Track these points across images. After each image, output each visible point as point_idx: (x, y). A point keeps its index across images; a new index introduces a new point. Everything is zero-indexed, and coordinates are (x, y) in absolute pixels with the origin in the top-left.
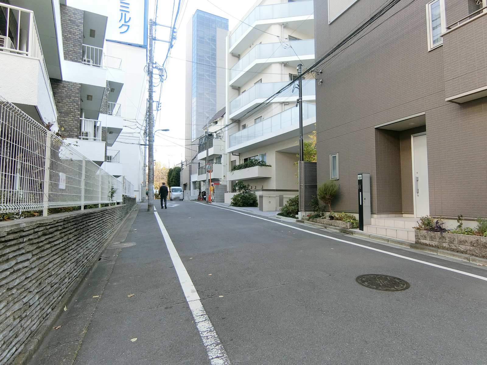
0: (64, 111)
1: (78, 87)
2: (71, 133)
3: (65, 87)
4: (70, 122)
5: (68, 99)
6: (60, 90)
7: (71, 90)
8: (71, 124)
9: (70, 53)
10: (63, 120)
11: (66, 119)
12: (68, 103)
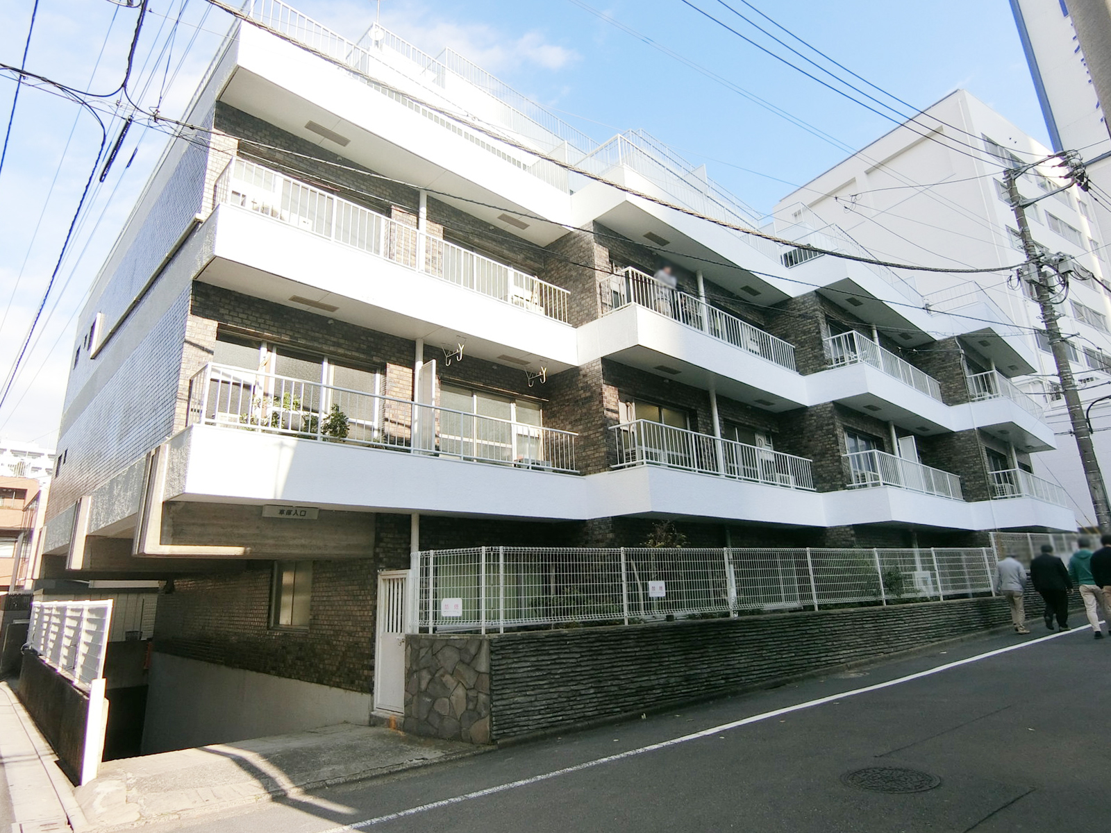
0: (817, 451)
1: (829, 409)
2: (833, 483)
3: (812, 415)
4: (829, 466)
5: (820, 432)
6: (808, 423)
7: (821, 416)
8: (830, 468)
9: (809, 361)
10: (820, 466)
11: (822, 463)
12: (820, 438)
